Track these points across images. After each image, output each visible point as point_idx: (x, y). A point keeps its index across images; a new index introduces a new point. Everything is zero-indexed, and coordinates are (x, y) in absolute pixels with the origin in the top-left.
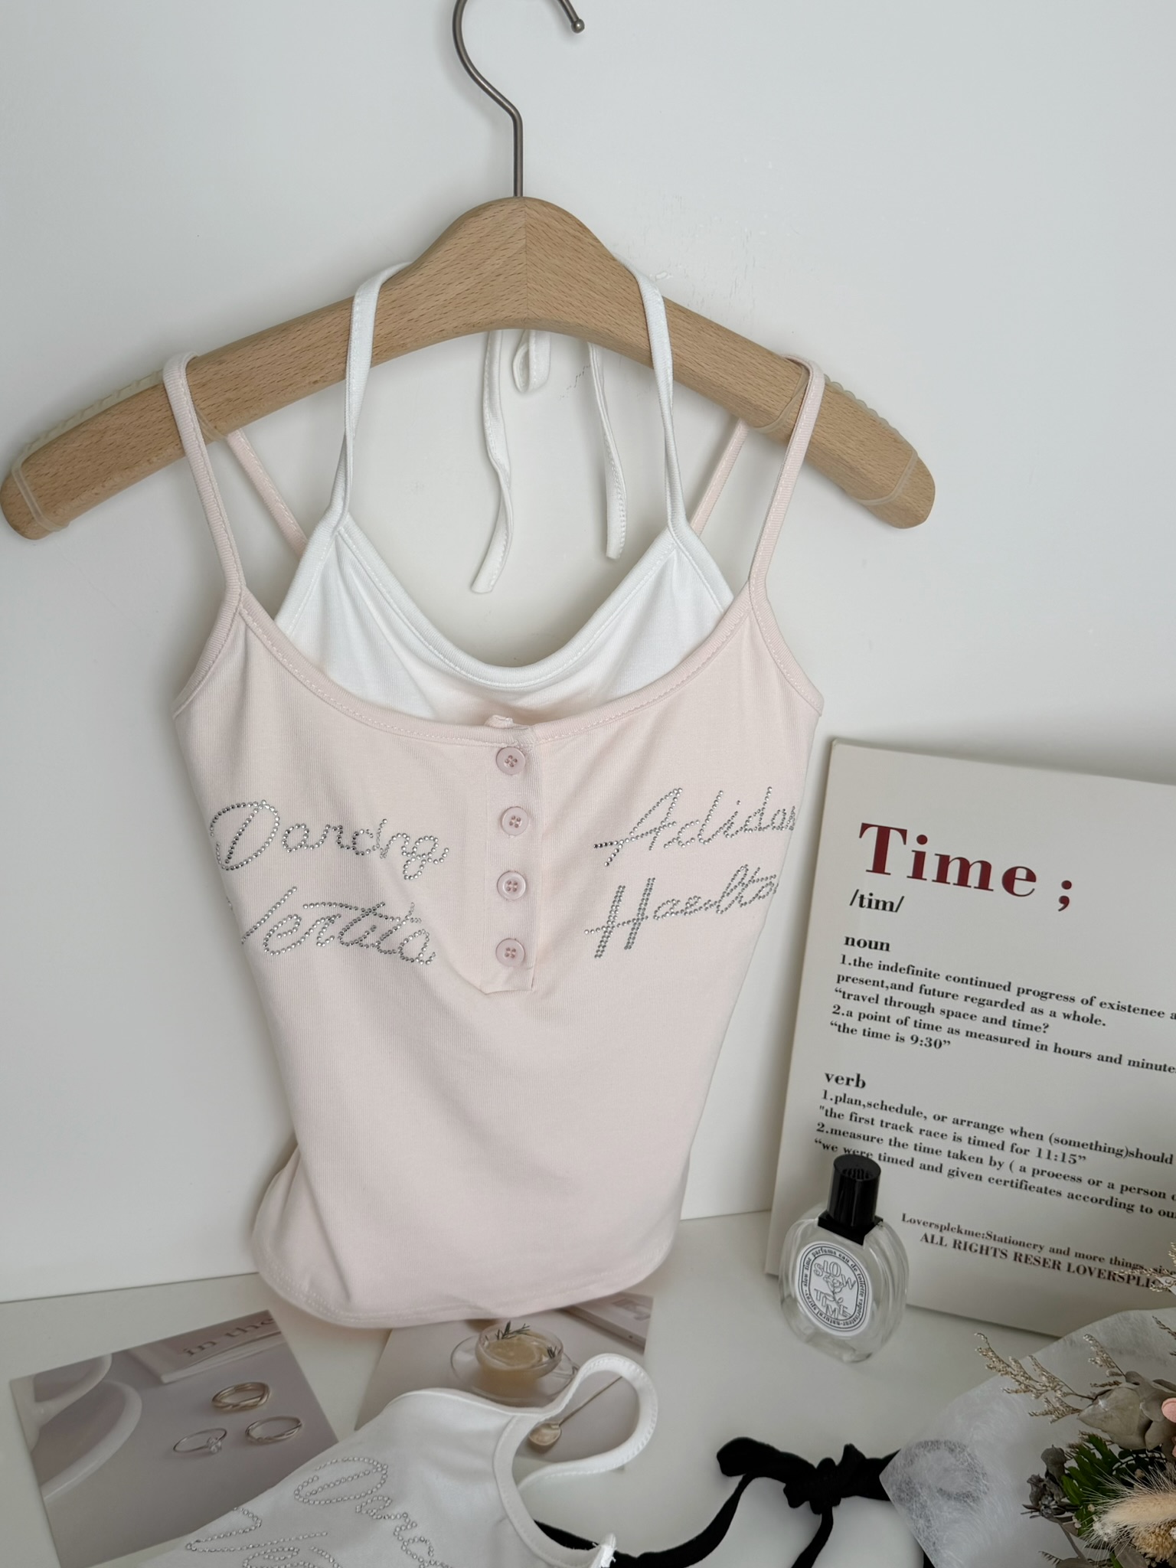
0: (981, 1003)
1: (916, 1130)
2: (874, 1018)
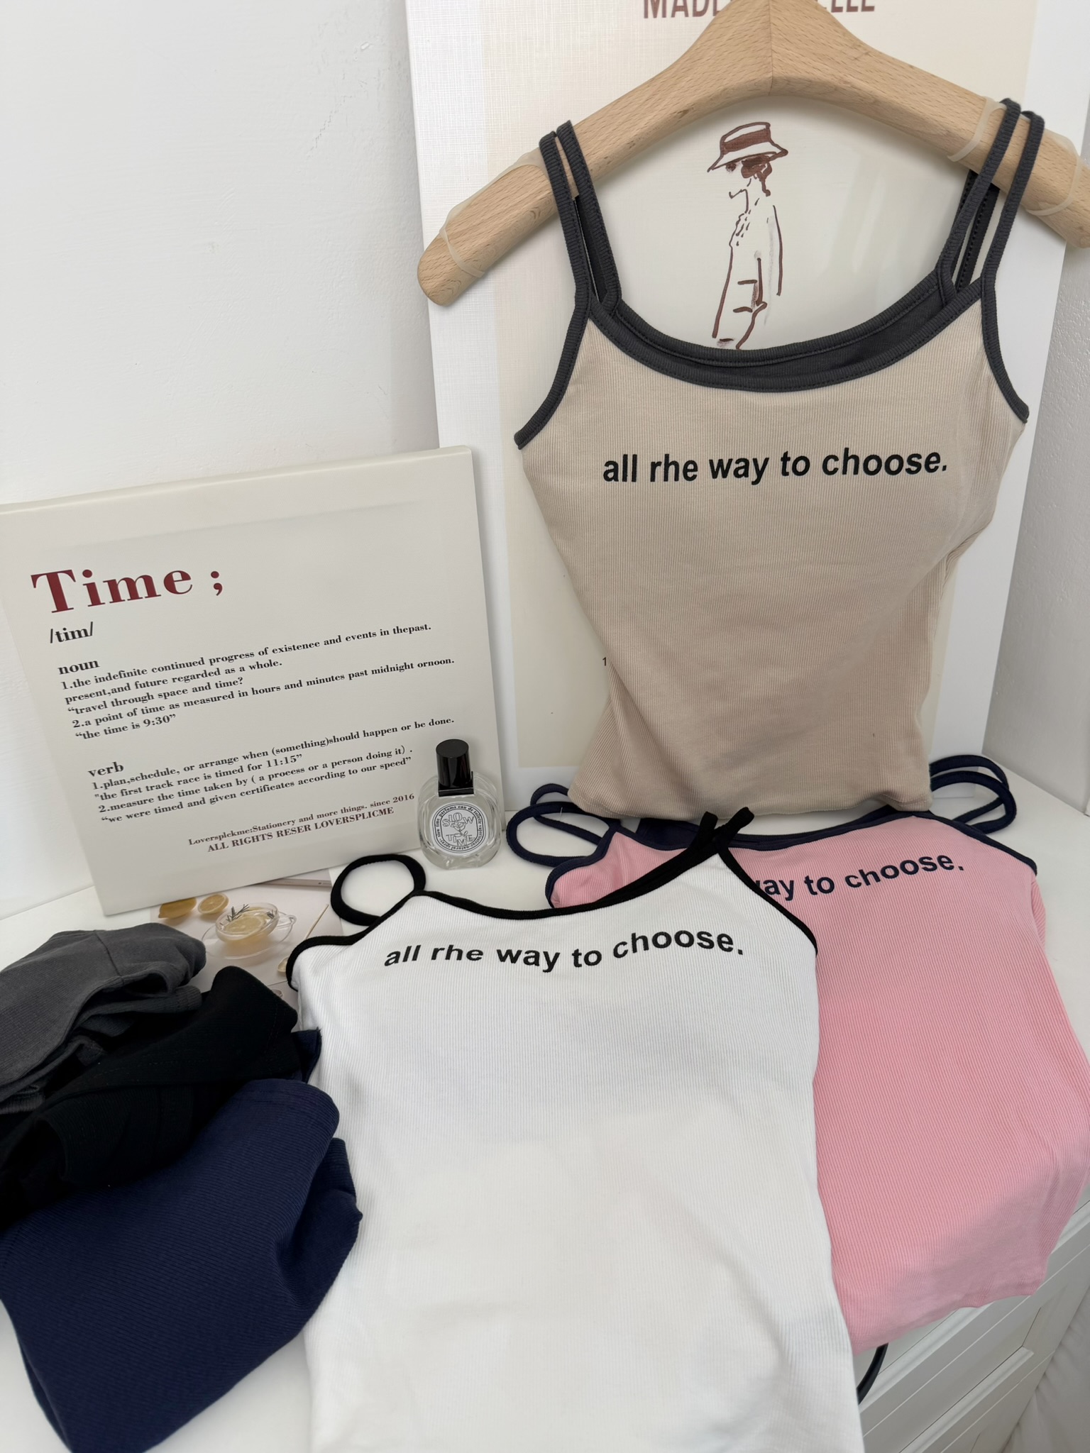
1: (175, 783)
2: (109, 719)
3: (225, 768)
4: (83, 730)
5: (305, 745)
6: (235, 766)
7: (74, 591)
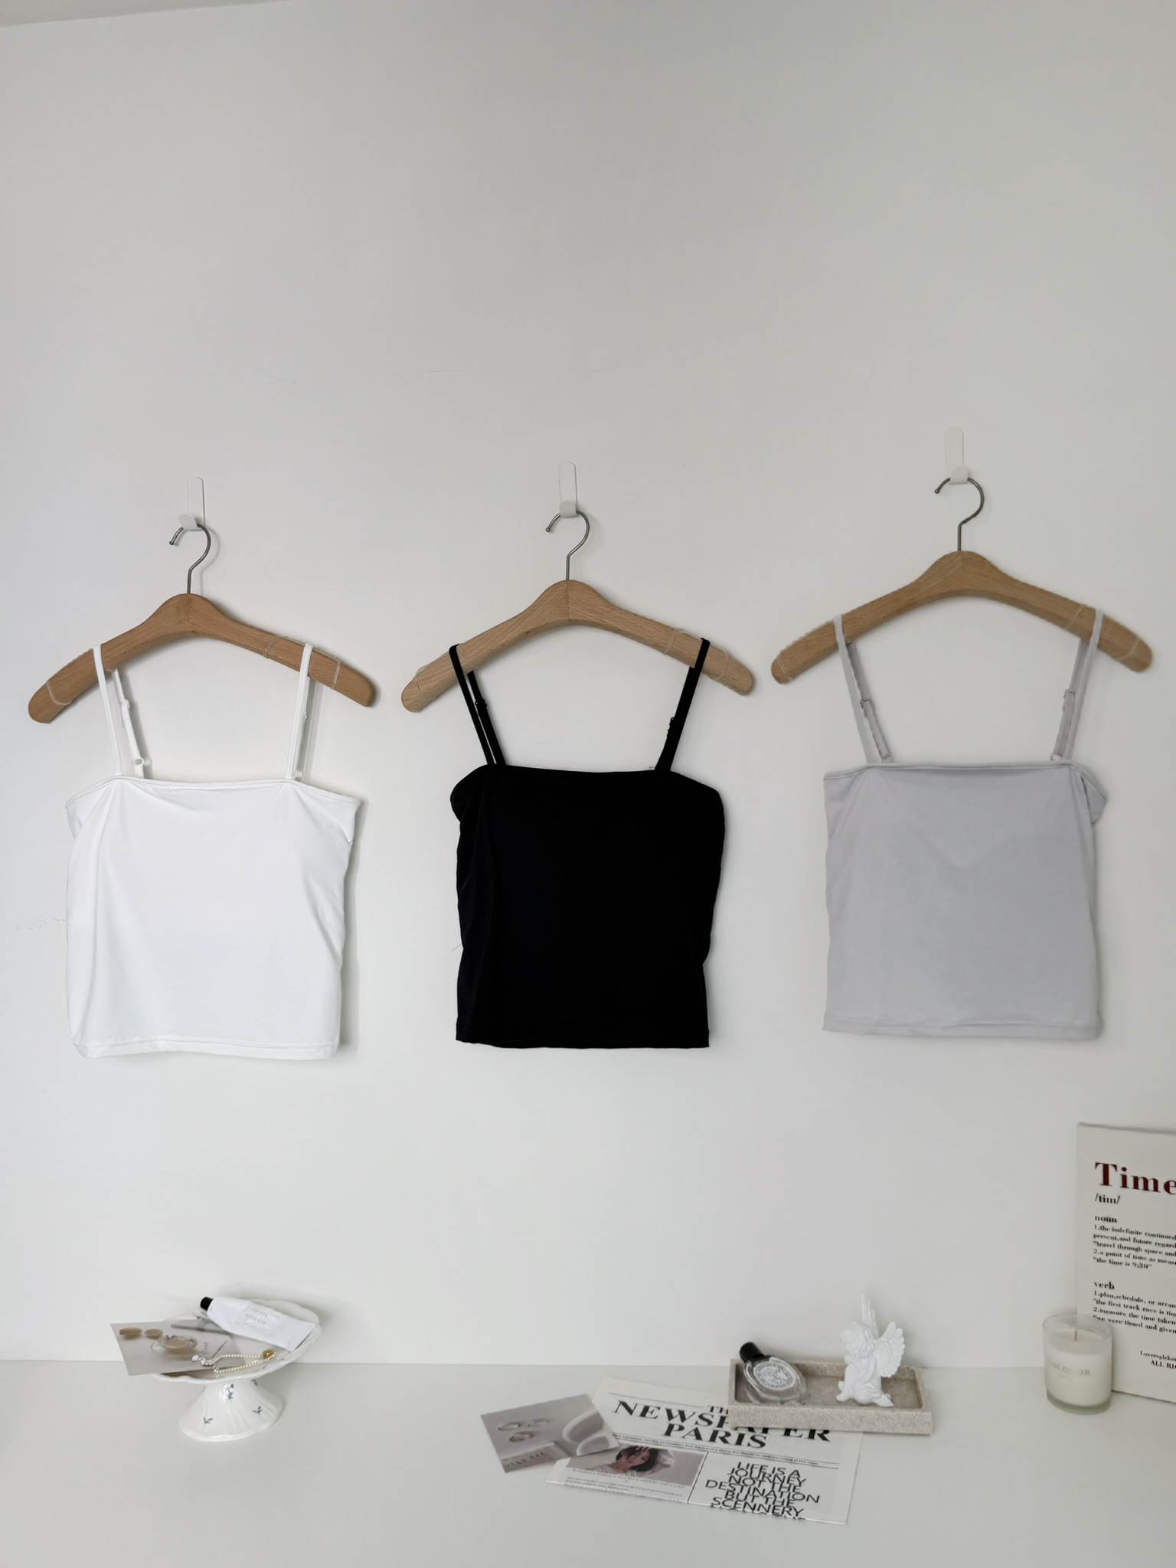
0: (1163, 1245)
1: (1141, 1308)
2: (1114, 1255)
4: (1098, 1256)
7: (1115, 1177)
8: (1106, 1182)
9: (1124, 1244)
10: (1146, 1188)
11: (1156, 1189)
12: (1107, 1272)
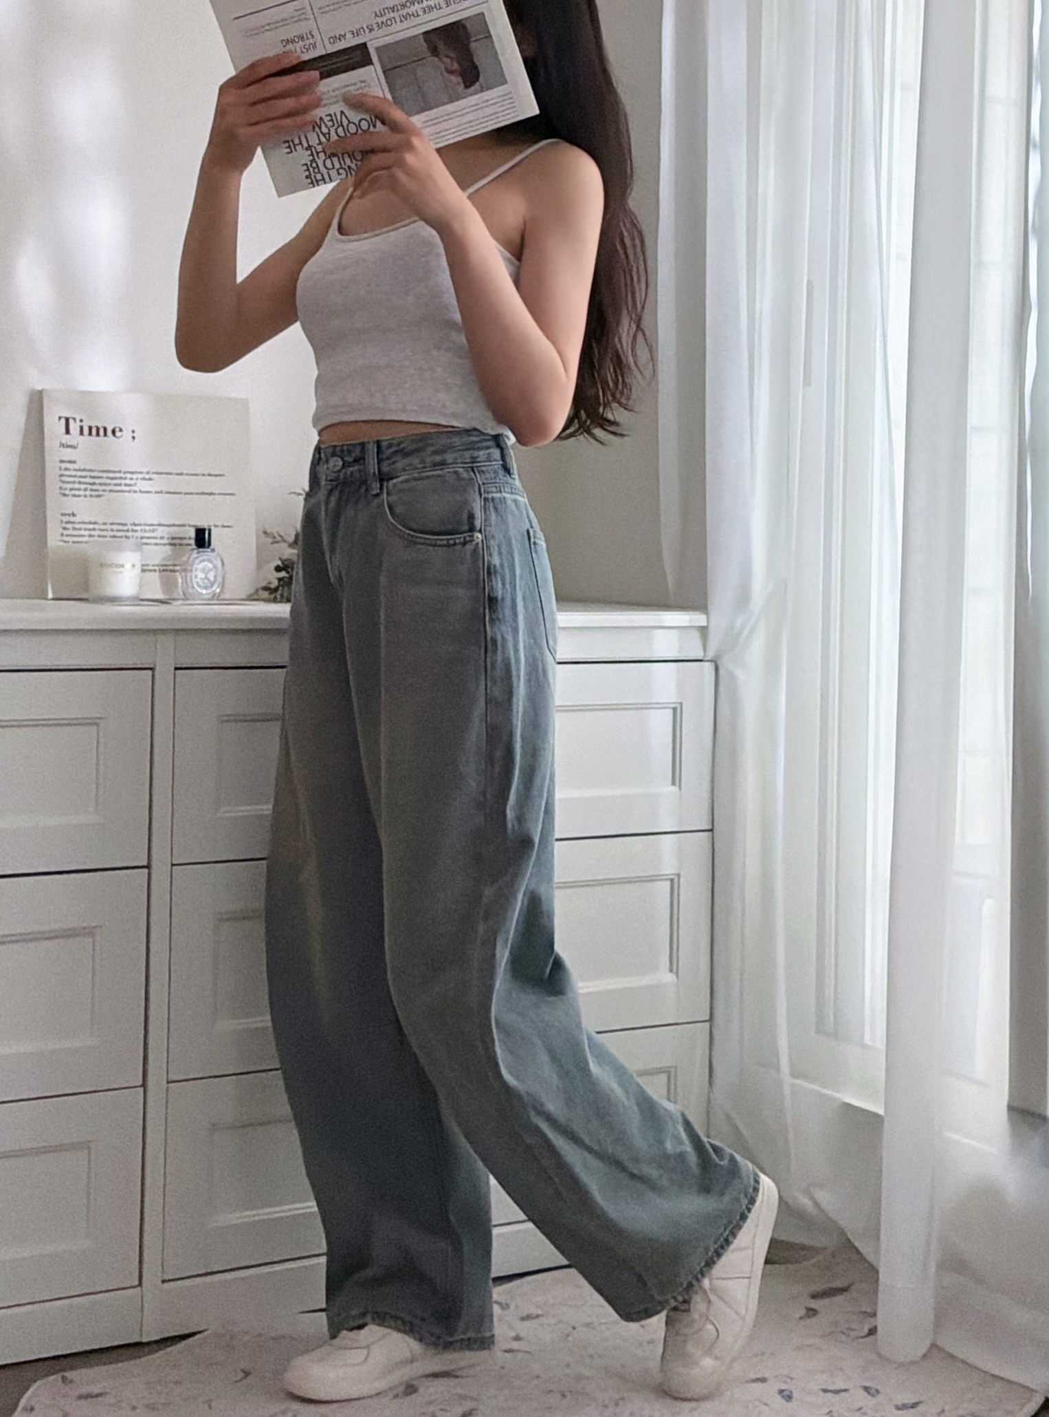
0: (112, 479)
1: (97, 529)
2: (75, 489)
3: (120, 527)
4: (63, 492)
5: (160, 525)
6: (125, 528)
7: (74, 427)
8: (68, 432)
9: (82, 480)
10: (98, 434)
11: (105, 434)
12: (71, 504)
